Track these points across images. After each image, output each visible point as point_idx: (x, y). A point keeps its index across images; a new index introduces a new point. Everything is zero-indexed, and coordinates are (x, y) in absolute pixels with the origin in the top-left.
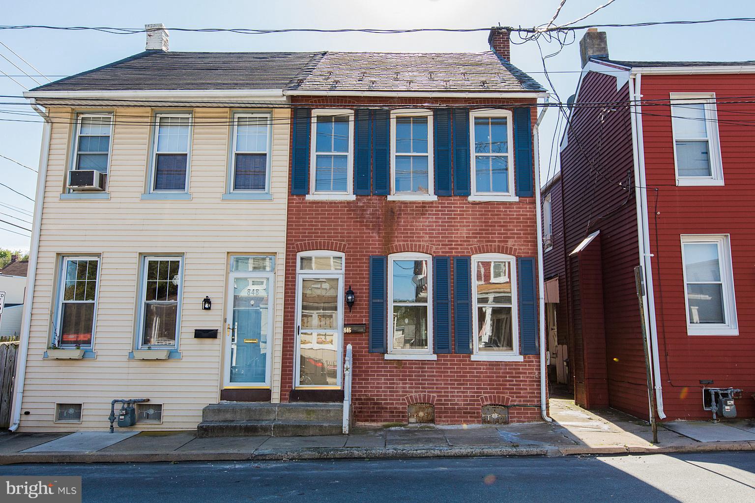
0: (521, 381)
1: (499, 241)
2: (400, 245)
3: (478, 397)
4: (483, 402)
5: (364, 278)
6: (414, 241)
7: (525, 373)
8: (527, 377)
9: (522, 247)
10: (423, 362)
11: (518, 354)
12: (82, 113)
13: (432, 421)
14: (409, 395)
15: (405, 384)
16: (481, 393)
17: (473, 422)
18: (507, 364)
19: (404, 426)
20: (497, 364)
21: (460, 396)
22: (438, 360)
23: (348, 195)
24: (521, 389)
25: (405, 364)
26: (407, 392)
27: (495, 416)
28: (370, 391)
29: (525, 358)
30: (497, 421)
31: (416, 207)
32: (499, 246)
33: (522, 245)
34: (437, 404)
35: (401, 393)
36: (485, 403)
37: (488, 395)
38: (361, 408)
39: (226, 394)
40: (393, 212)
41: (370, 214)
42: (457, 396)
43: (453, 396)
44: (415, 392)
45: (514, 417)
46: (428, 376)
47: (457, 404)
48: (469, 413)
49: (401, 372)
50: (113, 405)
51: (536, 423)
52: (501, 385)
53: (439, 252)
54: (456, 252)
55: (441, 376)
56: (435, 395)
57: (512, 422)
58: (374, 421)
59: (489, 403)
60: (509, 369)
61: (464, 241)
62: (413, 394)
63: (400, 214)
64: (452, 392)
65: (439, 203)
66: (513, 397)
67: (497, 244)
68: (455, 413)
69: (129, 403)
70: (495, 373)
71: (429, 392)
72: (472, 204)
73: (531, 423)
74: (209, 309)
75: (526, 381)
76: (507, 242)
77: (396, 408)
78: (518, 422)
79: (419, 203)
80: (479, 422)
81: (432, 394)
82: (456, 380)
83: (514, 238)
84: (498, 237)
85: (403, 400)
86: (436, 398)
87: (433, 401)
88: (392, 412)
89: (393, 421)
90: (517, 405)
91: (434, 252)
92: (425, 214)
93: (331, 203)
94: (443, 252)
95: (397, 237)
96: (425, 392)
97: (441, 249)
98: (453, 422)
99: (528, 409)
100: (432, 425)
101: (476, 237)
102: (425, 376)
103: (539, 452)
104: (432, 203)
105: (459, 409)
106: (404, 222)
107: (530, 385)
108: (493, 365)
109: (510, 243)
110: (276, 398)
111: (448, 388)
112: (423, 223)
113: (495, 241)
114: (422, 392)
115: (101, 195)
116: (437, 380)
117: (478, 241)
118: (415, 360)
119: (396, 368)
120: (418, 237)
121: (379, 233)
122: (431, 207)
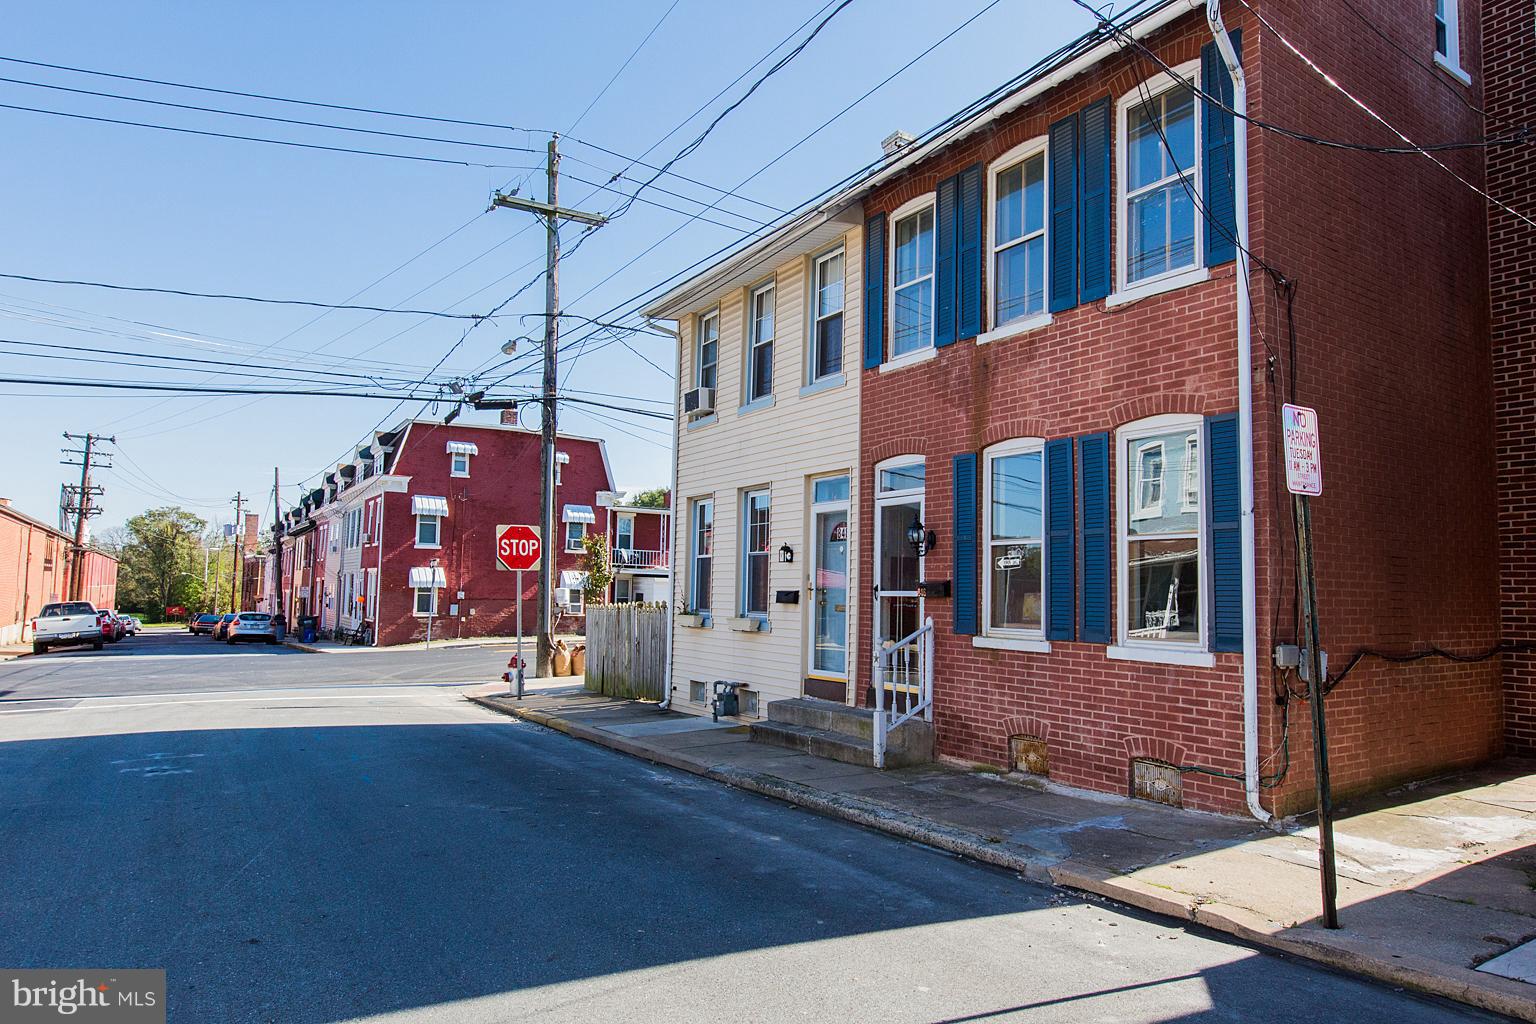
0: (1210, 714)
1: (1167, 387)
2: (995, 427)
3: (1121, 737)
4: (1130, 750)
5: (947, 497)
6: (1016, 415)
7: (1218, 696)
8: (1224, 706)
9: (1216, 391)
10: (1030, 656)
11: (1206, 650)
12: (704, 315)
13: (1045, 774)
14: (1008, 717)
15: (1003, 694)
16: (1126, 729)
17: (1111, 789)
18: (1181, 671)
19: (1001, 773)
20: (1159, 669)
21: (1089, 732)
22: (1053, 654)
23: (929, 353)
24: (1208, 732)
25: (1004, 657)
26: (1005, 710)
27: (1161, 785)
28: (956, 703)
29: (1218, 659)
30: (1164, 799)
31: (1021, 346)
32: (1166, 397)
33: (1217, 385)
34: (1050, 741)
35: (997, 712)
36: (1135, 754)
37: (1139, 736)
38: (945, 730)
39: (811, 686)
40: (985, 365)
41: (957, 378)
42: (1084, 731)
43: (1076, 729)
44: (1018, 712)
45: (1193, 795)
46: (1038, 684)
47: (1082, 747)
48: (1105, 769)
49: (997, 671)
50: (715, 687)
51: (1238, 818)
52: (1167, 717)
53: (1055, 431)
54: (1083, 427)
55: (1057, 686)
56: (1047, 722)
57: (1188, 804)
58: (961, 756)
59: (1141, 754)
60: (1185, 683)
61: (1099, 399)
62: (1014, 716)
63: (996, 368)
64: (1075, 721)
65: (1057, 328)
66: (1190, 748)
67: (1161, 393)
68: (1080, 764)
69: (734, 686)
70: (1154, 689)
71: (1038, 715)
72: (1115, 312)
73: (1229, 817)
74: (791, 561)
75: (1219, 715)
76: (1183, 383)
77: (990, 738)
78: (1200, 807)
79: (1025, 337)
80: (1122, 791)
81: (1042, 721)
82: (1082, 697)
83: (1197, 371)
84: (1164, 378)
85: (1000, 724)
86: (1049, 729)
87: (1044, 734)
88: (985, 745)
89: (986, 761)
90: (1200, 769)
91: (1048, 433)
92: (1033, 358)
93: (908, 371)
94: (1061, 430)
95: (991, 413)
96: (1032, 714)
97: (1059, 423)
98: (1078, 783)
99: (1223, 783)
100: (1044, 781)
101: (1120, 387)
102: (1032, 683)
103: (1013, 865)
104: (1045, 331)
105: (1087, 757)
106: (1002, 382)
107: (1228, 726)
108: (1150, 671)
109: (1190, 385)
110: (851, 695)
111: (1067, 712)
112: (1033, 374)
113: (1157, 388)
114: (1028, 713)
115: (712, 418)
116: (1051, 693)
117: (1125, 395)
118: (1019, 652)
119: (990, 663)
120: (1022, 407)
121: (967, 411)
122: (1044, 340)
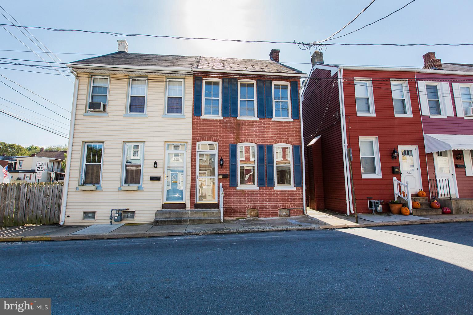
0: (295, 198)
1: (285, 138)
2: (243, 139)
3: (277, 205)
4: (279, 207)
5: (227, 154)
6: (249, 137)
7: (297, 195)
8: (298, 197)
9: (295, 141)
10: (253, 191)
11: (293, 186)
12: (94, 76)
13: (257, 216)
14: (247, 205)
15: (246, 200)
16: (278, 203)
17: (275, 216)
18: (289, 191)
19: (245, 218)
20: (285, 191)
21: (269, 205)
22: (260, 190)
23: (220, 117)
24: (295, 202)
25: (246, 191)
26: (246, 204)
27: (284, 213)
28: (230, 204)
29: (296, 188)
30: (285, 216)
31: (250, 123)
32: (285, 140)
33: (295, 140)
34: (259, 209)
35: (244, 204)
36: (280, 208)
37: (281, 205)
38: (226, 211)
39: (165, 206)
40: (240, 125)
41: (229, 125)
42: (268, 205)
43: (266, 205)
44: (250, 204)
45: (292, 214)
46: (256, 197)
47: (268, 209)
48: (273, 212)
49: (244, 195)
50: (112, 211)
51: (301, 216)
52: (286, 200)
53: (259, 143)
54: (267, 143)
55: (261, 197)
56: (258, 205)
57: (291, 216)
58: (232, 217)
59: (281, 208)
60: (290, 193)
61: (270, 138)
62: (249, 205)
63: (243, 126)
64: (266, 204)
65: (260, 121)
66: (291, 205)
67: (284, 139)
68: (267, 212)
69: (119, 211)
70: (284, 195)
71: (256, 204)
72: (274, 122)
73: (299, 216)
74: (156, 167)
75: (297, 198)
76: (288, 138)
77: (242, 211)
78: (294, 216)
79: (251, 121)
80: (277, 216)
81: (257, 205)
82: (267, 198)
83: (291, 137)
84: (284, 137)
85: (245, 207)
86: (259, 206)
87: (258, 207)
88: (240, 213)
89: (240, 216)
90: (293, 209)
91: (258, 143)
92: (253, 126)
93: (212, 120)
94: (261, 143)
95: (241, 136)
96: (254, 203)
97: (261, 141)
98: (266, 217)
99: (298, 210)
100: (257, 218)
101: (275, 136)
102: (254, 197)
103: (311, 228)
104: (256, 121)
105: (269, 211)
106: (245, 129)
107: (299, 200)
108: (283, 192)
109: (290, 139)
110: (188, 207)
111: (264, 202)
112: (253, 130)
113: (283, 138)
114: (253, 203)
115: (104, 114)
116: (259, 198)
117: (276, 138)
118: (250, 190)
119: (241, 193)
120: (250, 136)
121: (233, 134)
122: (256, 123)
